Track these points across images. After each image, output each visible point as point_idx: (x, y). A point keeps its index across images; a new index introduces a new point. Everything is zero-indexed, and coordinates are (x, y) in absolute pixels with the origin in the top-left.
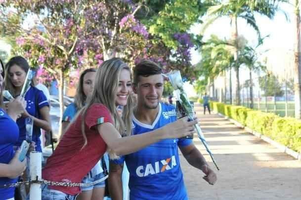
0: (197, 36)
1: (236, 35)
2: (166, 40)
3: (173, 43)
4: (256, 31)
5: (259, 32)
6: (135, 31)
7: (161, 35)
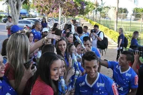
0: (86, 2)
1: (97, 2)
2: (78, 4)
3: (79, 5)
4: (101, 1)
5: (102, 1)
6: (70, 3)
7: (76, 2)
